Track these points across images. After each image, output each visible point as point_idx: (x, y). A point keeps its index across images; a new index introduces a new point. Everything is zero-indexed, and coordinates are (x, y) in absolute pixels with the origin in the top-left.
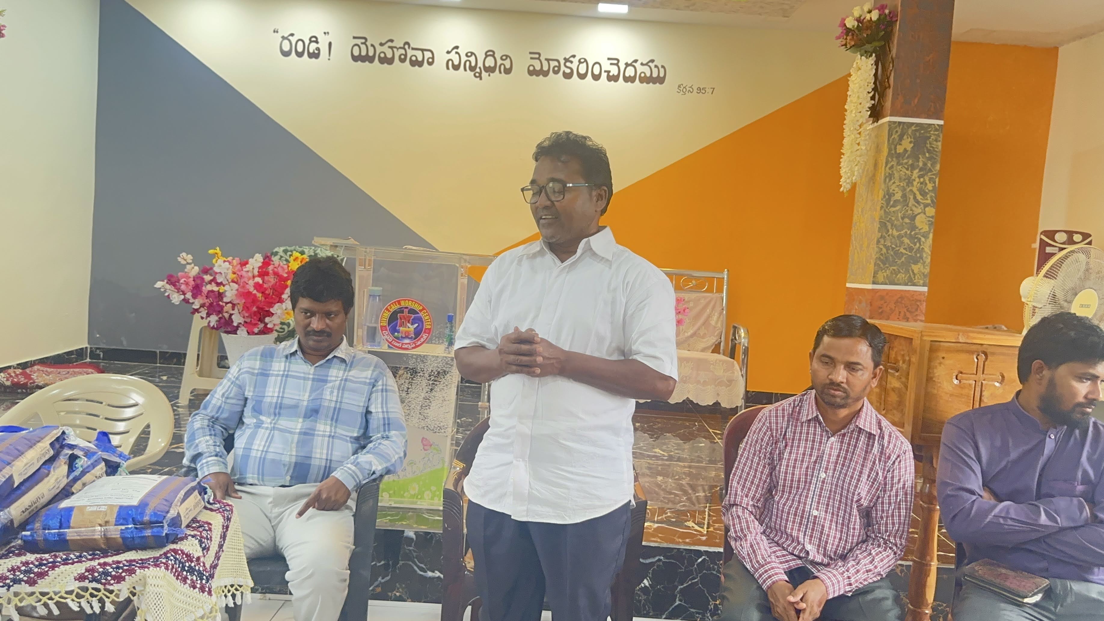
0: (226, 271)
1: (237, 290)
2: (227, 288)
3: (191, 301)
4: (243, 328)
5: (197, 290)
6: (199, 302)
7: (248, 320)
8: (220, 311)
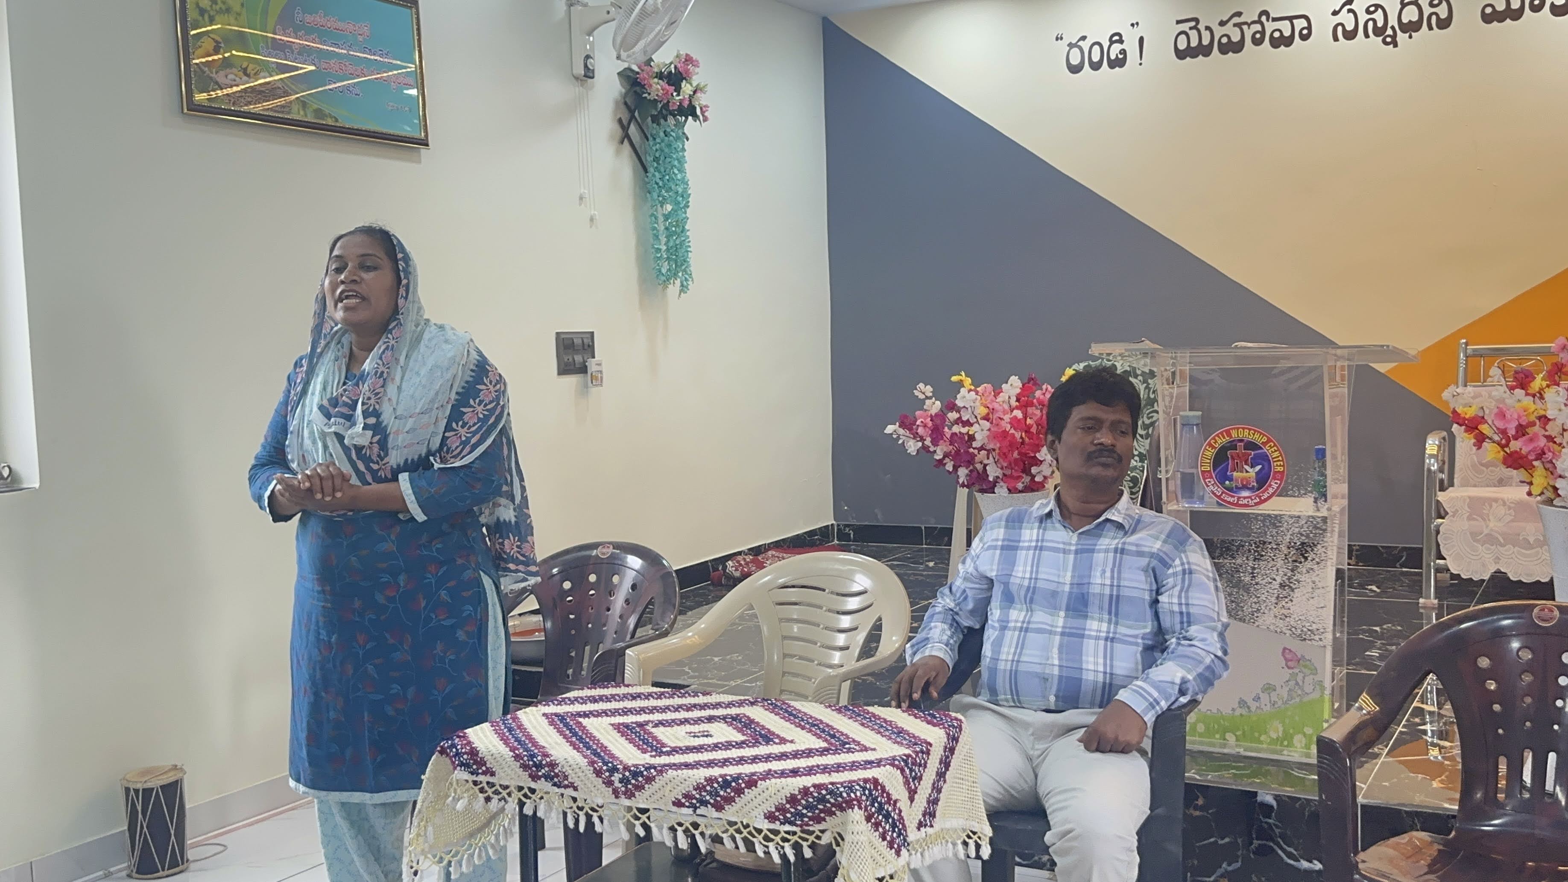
0: (972, 404)
1: (989, 430)
2: (976, 427)
3: (932, 449)
4: (1002, 484)
5: (937, 434)
6: (942, 450)
7: (1008, 472)
8: (970, 461)
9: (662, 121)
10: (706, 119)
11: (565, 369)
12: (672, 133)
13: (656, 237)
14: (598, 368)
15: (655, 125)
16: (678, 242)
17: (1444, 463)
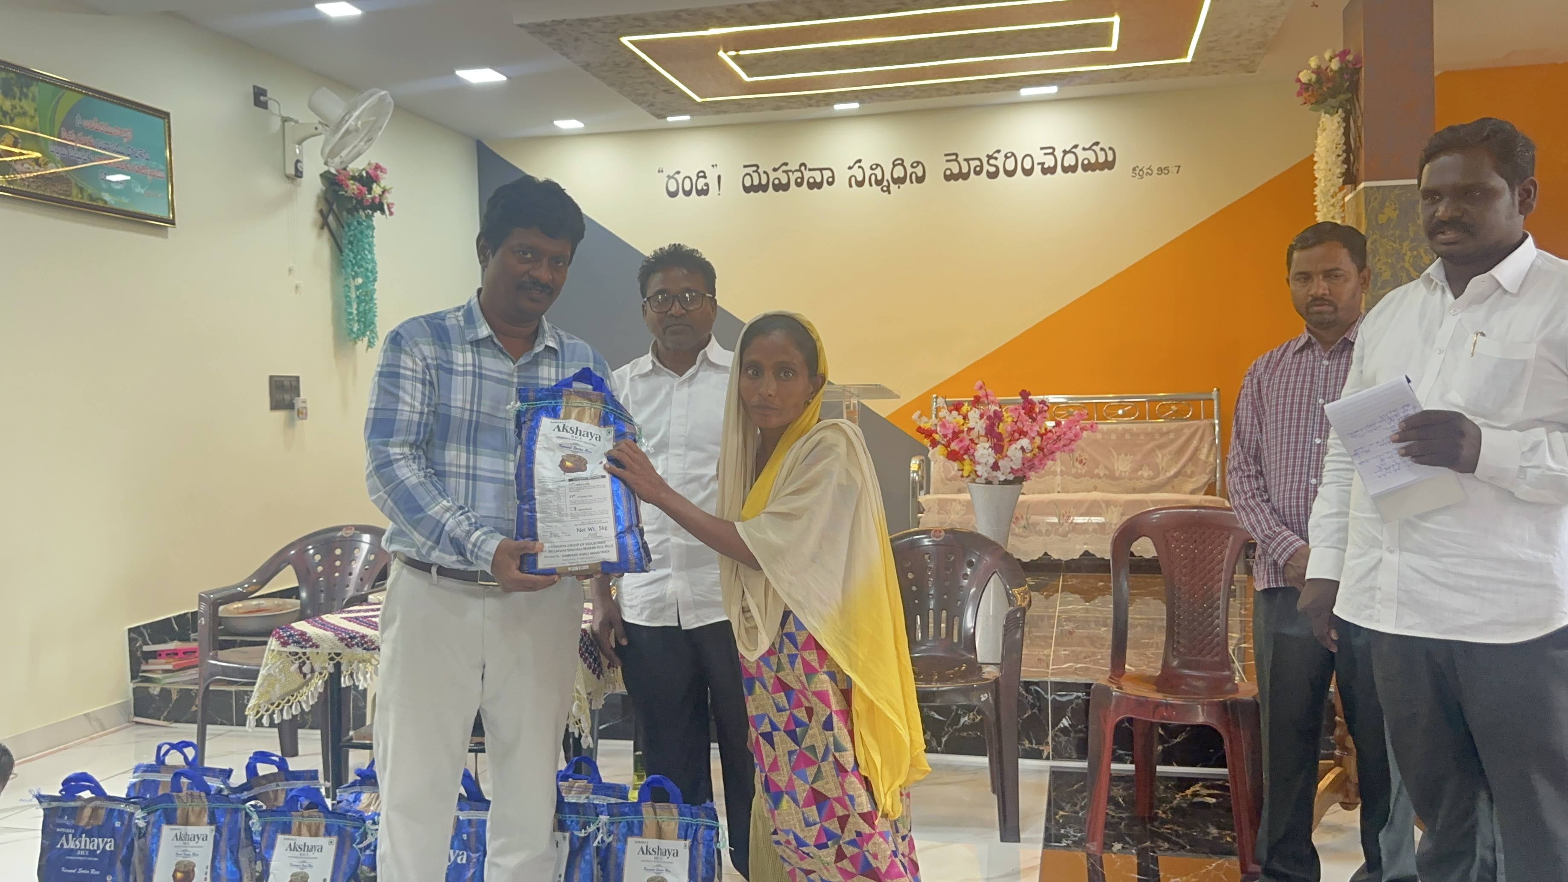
9: (356, 213)
10: (391, 214)
11: (275, 405)
12: (365, 224)
13: (349, 303)
14: (303, 405)
15: (350, 216)
16: (367, 307)
17: (923, 477)
